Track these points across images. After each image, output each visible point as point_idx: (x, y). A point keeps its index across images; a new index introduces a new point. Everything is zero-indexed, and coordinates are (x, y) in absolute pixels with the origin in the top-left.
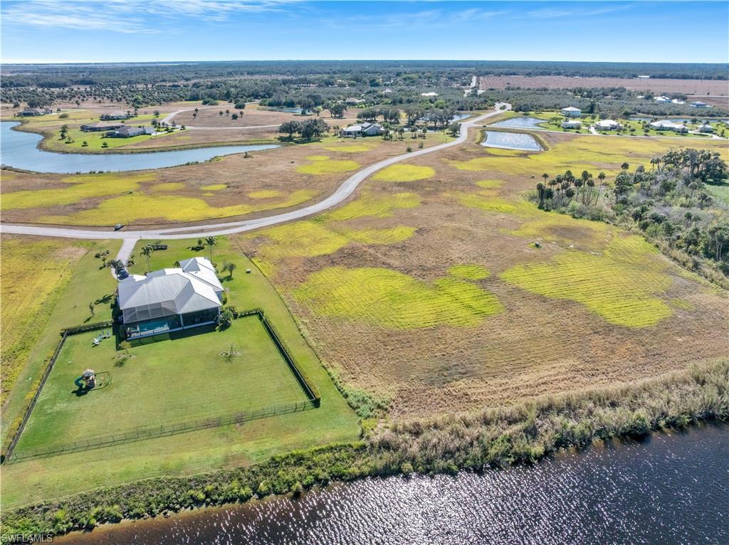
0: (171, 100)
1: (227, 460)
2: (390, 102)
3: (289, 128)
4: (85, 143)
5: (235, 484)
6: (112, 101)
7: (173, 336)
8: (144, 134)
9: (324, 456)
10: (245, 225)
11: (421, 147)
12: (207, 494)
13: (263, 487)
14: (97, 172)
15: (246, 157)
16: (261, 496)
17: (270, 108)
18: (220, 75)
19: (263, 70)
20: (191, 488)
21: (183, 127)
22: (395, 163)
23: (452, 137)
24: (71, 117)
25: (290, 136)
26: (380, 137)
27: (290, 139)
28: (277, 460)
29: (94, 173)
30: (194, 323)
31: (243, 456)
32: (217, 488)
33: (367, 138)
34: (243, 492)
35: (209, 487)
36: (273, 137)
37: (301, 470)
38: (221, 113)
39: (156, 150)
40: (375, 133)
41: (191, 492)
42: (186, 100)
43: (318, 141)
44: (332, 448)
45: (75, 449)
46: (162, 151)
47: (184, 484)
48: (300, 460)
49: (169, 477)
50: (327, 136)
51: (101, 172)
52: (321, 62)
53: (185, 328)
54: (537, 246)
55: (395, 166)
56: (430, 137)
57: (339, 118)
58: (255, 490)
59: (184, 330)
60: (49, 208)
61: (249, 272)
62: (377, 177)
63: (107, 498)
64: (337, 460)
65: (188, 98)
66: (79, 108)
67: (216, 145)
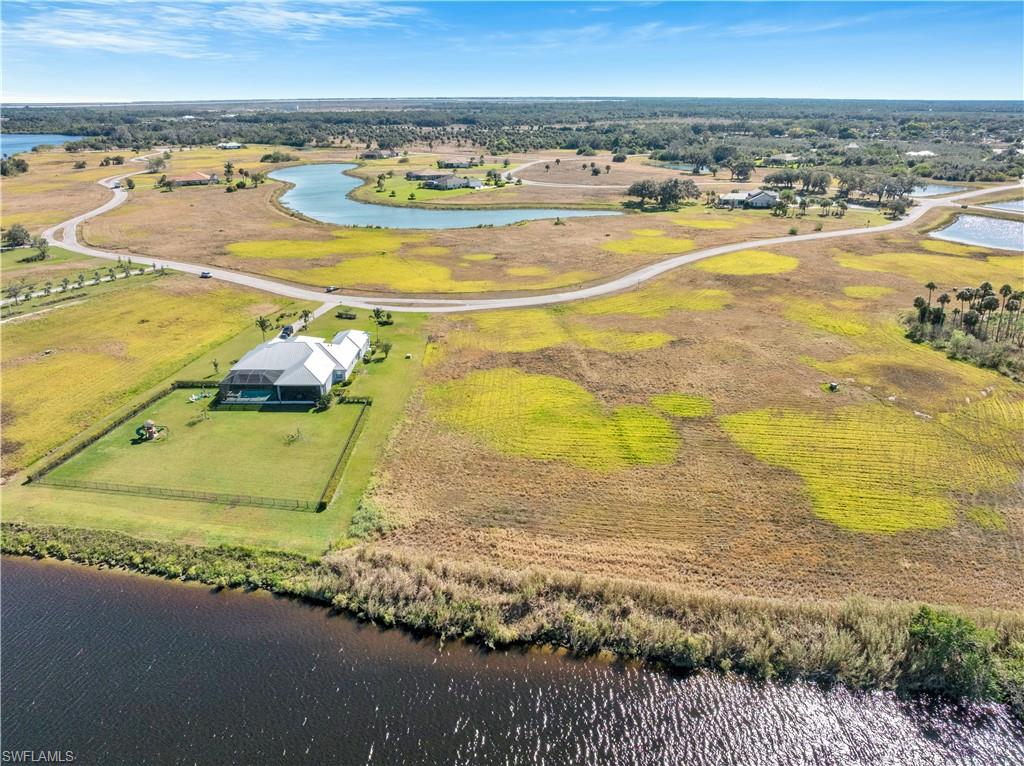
0: (542, 147)
1: (185, 534)
2: (840, 162)
3: (640, 190)
4: (393, 193)
5: (172, 558)
6: (474, 145)
7: (265, 408)
8: (467, 187)
9: (270, 560)
10: (464, 305)
11: (819, 230)
12: (144, 561)
13: (192, 571)
14: (374, 227)
15: (556, 224)
16: (189, 578)
17: (661, 162)
18: (639, 117)
19: (702, 110)
20: (135, 550)
21: (519, 181)
22: (748, 249)
23: (890, 219)
24: (411, 162)
25: (642, 201)
26: (769, 211)
27: (640, 205)
28: (224, 548)
29: (371, 227)
30: (295, 399)
31: (202, 536)
32: (155, 558)
33: (751, 211)
34: (172, 569)
35: (148, 554)
36: (618, 201)
37: (240, 566)
38: (585, 166)
39: (463, 207)
40: (765, 205)
41: (132, 553)
42: (561, 148)
43: (675, 210)
44: (285, 555)
45: (85, 488)
46: (469, 209)
47: (133, 545)
48: (246, 555)
49: (126, 534)
50: (693, 205)
51: (378, 227)
52: (802, 101)
53: (283, 402)
54: (832, 388)
55: (745, 252)
56: (853, 215)
57: (741, 181)
58: (185, 571)
59: (280, 404)
60: (289, 260)
61: (408, 357)
62: (699, 265)
63: (67, 537)
64: (281, 568)
65: (564, 145)
66: (431, 152)
67: (538, 206)
